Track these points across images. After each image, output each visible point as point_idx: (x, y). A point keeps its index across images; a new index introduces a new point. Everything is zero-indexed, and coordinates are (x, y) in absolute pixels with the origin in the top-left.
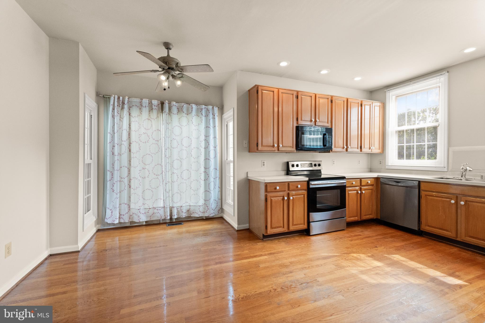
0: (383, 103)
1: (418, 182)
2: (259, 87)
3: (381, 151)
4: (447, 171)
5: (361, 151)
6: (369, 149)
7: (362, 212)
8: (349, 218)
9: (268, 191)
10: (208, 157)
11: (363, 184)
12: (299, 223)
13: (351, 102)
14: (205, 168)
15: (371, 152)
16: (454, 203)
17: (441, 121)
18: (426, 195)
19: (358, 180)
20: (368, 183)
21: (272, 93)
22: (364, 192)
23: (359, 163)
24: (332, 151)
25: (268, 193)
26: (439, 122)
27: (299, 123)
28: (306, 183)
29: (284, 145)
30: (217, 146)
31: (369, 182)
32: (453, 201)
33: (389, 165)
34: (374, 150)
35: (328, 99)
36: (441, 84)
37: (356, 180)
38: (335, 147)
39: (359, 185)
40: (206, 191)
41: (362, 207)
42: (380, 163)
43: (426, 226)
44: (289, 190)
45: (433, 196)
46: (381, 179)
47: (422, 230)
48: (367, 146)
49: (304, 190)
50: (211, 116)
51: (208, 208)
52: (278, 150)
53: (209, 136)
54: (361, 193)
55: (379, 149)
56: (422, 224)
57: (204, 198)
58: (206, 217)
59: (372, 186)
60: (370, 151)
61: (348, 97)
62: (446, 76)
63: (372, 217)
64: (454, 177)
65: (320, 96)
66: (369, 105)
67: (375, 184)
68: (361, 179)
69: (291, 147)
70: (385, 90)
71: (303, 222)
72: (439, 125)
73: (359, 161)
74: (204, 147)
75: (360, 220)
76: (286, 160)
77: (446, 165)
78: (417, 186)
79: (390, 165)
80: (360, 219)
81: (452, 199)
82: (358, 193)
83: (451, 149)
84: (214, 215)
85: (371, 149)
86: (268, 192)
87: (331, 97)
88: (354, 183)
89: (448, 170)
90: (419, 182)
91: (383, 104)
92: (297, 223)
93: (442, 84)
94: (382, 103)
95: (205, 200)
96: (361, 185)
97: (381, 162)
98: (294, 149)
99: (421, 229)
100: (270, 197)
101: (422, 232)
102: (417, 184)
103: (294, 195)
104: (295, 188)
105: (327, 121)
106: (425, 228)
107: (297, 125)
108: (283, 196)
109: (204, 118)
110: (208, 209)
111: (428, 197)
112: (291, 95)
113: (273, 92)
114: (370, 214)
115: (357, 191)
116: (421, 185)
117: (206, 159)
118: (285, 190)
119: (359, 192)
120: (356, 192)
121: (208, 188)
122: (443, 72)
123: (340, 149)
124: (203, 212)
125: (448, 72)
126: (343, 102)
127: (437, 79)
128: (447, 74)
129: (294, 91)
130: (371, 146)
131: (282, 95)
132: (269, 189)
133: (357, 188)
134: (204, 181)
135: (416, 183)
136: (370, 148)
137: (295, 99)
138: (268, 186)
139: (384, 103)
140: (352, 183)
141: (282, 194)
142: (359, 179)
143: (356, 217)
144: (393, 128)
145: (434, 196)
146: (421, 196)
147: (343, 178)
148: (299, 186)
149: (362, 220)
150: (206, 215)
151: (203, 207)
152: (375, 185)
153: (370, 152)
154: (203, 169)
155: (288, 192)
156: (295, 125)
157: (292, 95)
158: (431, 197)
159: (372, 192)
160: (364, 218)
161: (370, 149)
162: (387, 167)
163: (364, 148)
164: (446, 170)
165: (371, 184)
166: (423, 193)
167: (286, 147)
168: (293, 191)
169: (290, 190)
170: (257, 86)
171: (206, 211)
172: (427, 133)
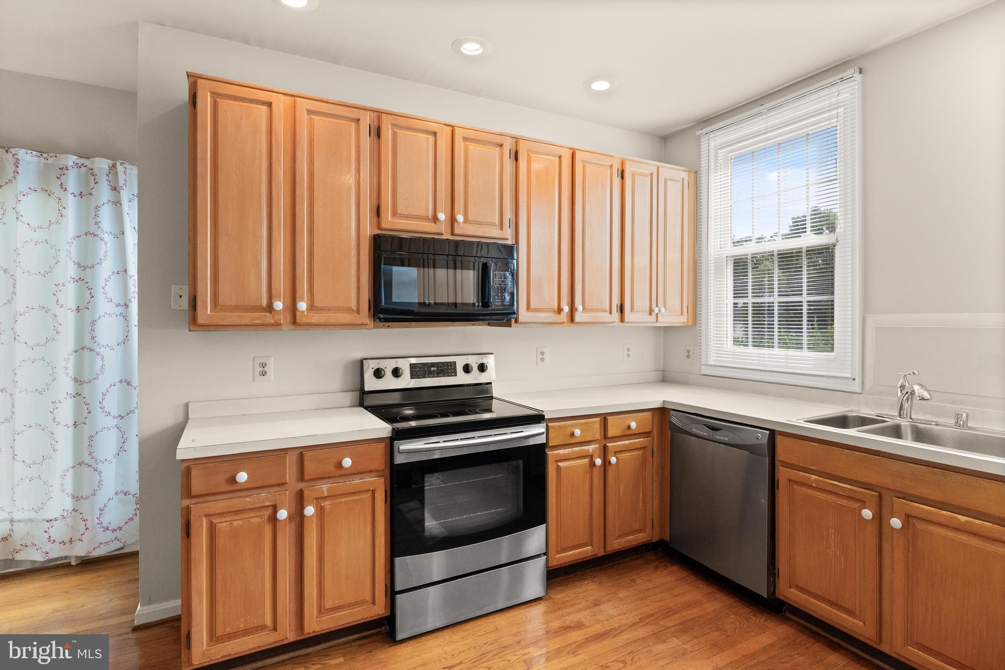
0: (693, 171)
1: (768, 432)
2: (200, 81)
3: (686, 320)
4: (860, 392)
5: (622, 320)
6: (648, 313)
7: (610, 527)
8: (558, 552)
9: (193, 494)
10: (88, 343)
11: (612, 432)
12: (349, 600)
13: (587, 162)
14: (78, 381)
15: (654, 322)
16: (871, 520)
17: (842, 230)
18: (790, 480)
19: (594, 422)
20: (629, 427)
21: (264, 108)
22: (613, 460)
23: (628, 355)
24: (516, 321)
25: (194, 501)
26: (838, 230)
27: (384, 225)
28: (382, 445)
29: (318, 303)
30: (130, 301)
31: (633, 425)
32: (867, 514)
33: (709, 363)
34: (663, 315)
35: (501, 145)
36: (841, 110)
37: (585, 424)
38: (528, 308)
39: (598, 436)
40: (79, 464)
41: (610, 510)
42: (688, 357)
43: (790, 587)
44: (301, 478)
45: (810, 486)
46: (672, 412)
47: (781, 598)
48: (642, 302)
49: (372, 474)
50: (104, 193)
51: (88, 526)
52: (294, 322)
53: (93, 267)
54: (606, 463)
55: (682, 314)
56: (779, 578)
57: (69, 489)
58: (77, 557)
59: (644, 435)
60: (653, 318)
61: (575, 146)
62: (855, 85)
63: (645, 540)
64: (878, 412)
65: (471, 134)
66: (647, 176)
67: (655, 430)
68: (604, 418)
69: (349, 310)
70: (699, 133)
71: (368, 597)
72: (837, 241)
73: (629, 350)
74: (71, 303)
75: (601, 553)
76: (358, 355)
77: (857, 372)
78: (766, 447)
79: (712, 363)
80: (602, 550)
81: (863, 504)
82: (592, 464)
83: (871, 320)
84: (118, 545)
85: (654, 315)
86: (195, 497)
87: (514, 140)
88: (578, 432)
89: (863, 388)
90: (773, 433)
91: (692, 175)
92: (338, 602)
93: (844, 109)
94: (690, 171)
95: (76, 498)
96: (605, 436)
97: (689, 351)
98: (365, 316)
99: (778, 595)
100: (207, 516)
101: (782, 603)
102: (765, 441)
103: (326, 497)
104: (330, 468)
105: (497, 221)
106: (788, 593)
107: (377, 232)
108: (272, 506)
109: (71, 203)
110: (85, 528)
111: (795, 487)
112: (350, 123)
113: (270, 105)
114: (640, 531)
115: (591, 457)
116: (776, 442)
117: (83, 348)
118: (280, 481)
119: (598, 462)
120: (586, 461)
121: (87, 452)
122: (846, 71)
123: (550, 317)
124: (67, 540)
125: (861, 72)
126: (557, 159)
127: (830, 94)
128: (858, 77)
129: (362, 111)
130: (654, 305)
131: (311, 120)
132: (197, 486)
133: (591, 448)
134: (72, 428)
135: (762, 437)
136: (651, 312)
137: (366, 140)
138: (194, 473)
139: (696, 172)
140: (572, 434)
141: (267, 499)
142: (599, 419)
143: (586, 545)
144: (721, 248)
145: (814, 485)
146: (778, 480)
147: (537, 418)
148: (347, 462)
149: (608, 553)
150: (80, 550)
151: (69, 521)
152: (655, 433)
153: (652, 322)
154: (66, 385)
155: (301, 485)
156: (368, 231)
157: (353, 124)
158: (805, 490)
159: (644, 456)
160: (616, 544)
161: (650, 314)
162: (704, 370)
163: (632, 311)
164: (856, 387)
165: (641, 431)
166: (783, 473)
167: (330, 310)
168: (323, 481)
169: (306, 478)
170: (194, 79)
171: (79, 537)
172: (806, 266)
